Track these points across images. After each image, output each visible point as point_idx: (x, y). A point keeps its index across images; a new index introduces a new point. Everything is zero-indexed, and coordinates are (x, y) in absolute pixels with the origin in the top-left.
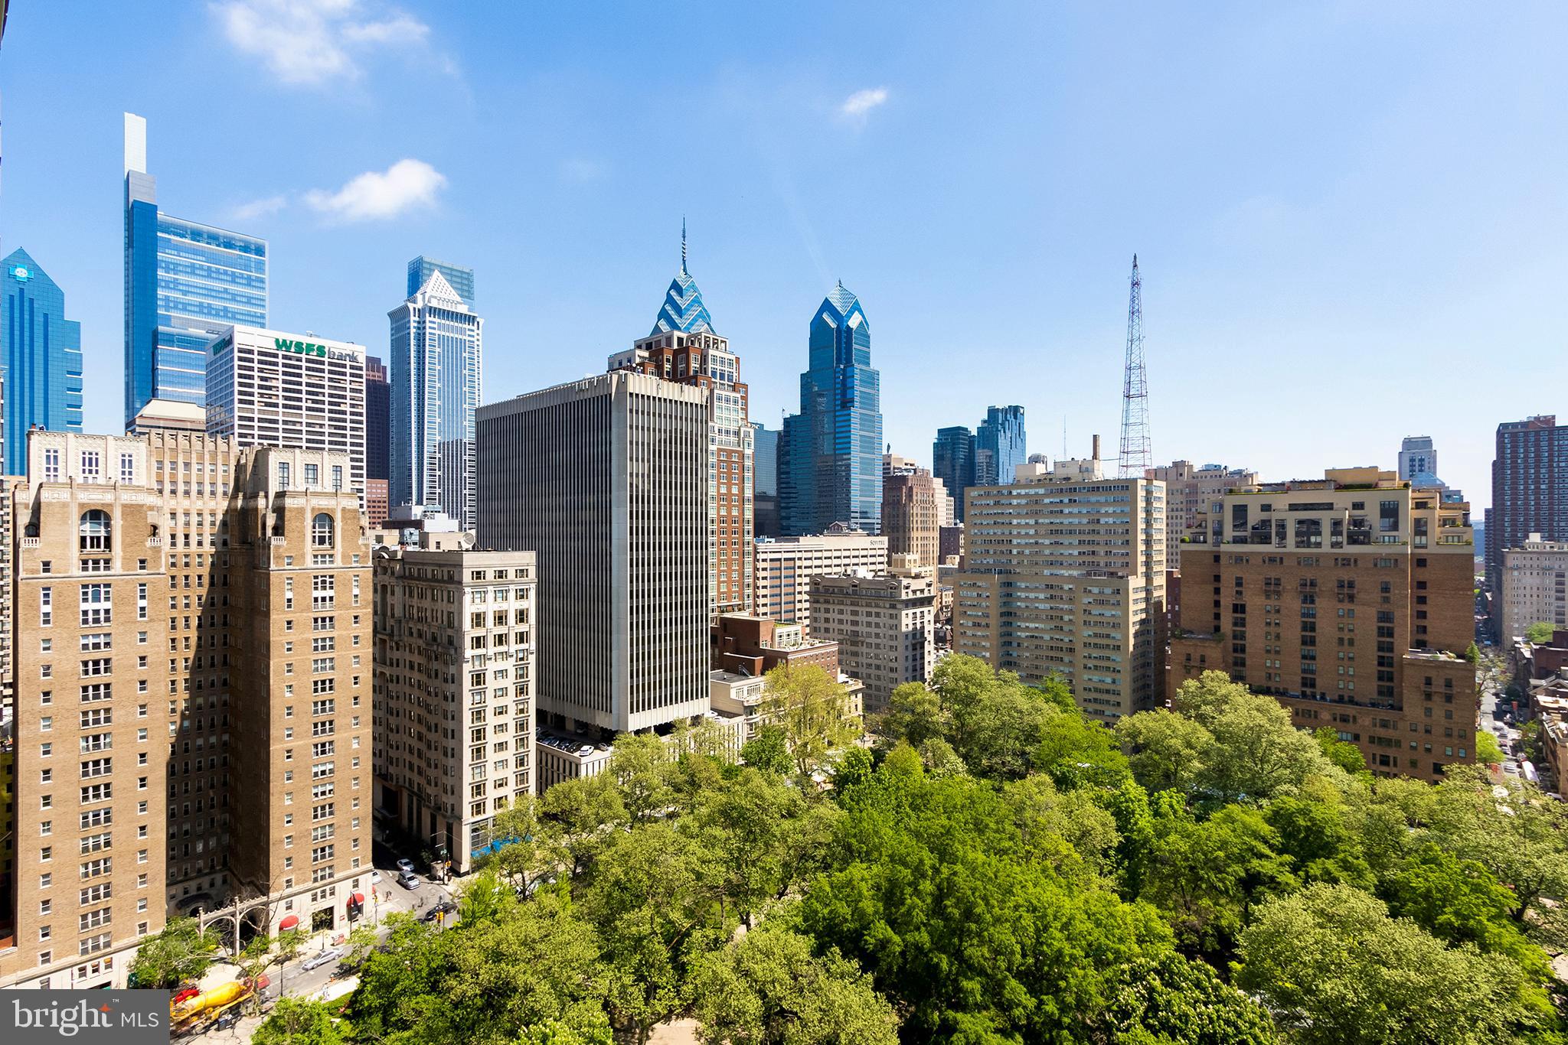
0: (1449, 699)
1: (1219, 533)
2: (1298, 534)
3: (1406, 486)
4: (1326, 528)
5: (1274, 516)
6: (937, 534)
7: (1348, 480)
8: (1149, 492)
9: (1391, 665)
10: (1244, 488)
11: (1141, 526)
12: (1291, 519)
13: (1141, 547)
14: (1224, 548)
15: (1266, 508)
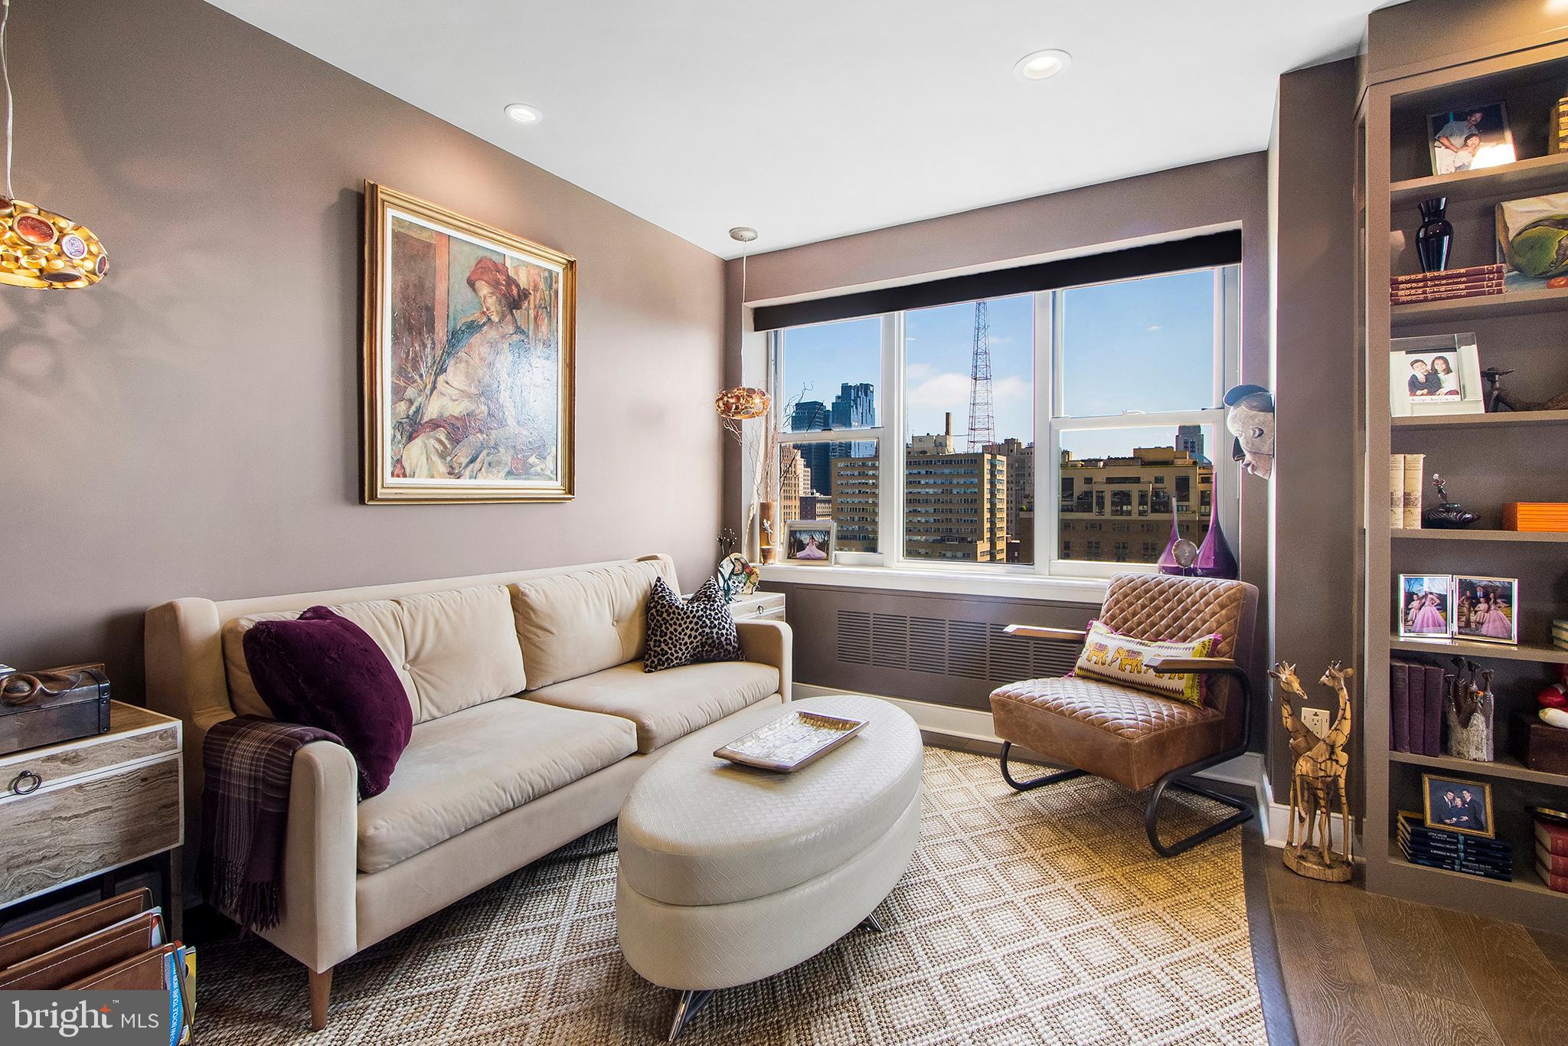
2: (1113, 504)
3: (1195, 463)
4: (1135, 499)
5: (1096, 488)
6: (798, 503)
7: (1151, 458)
8: (993, 466)
10: (1071, 464)
11: (987, 496)
12: (1109, 490)
13: (987, 515)
15: (1089, 481)
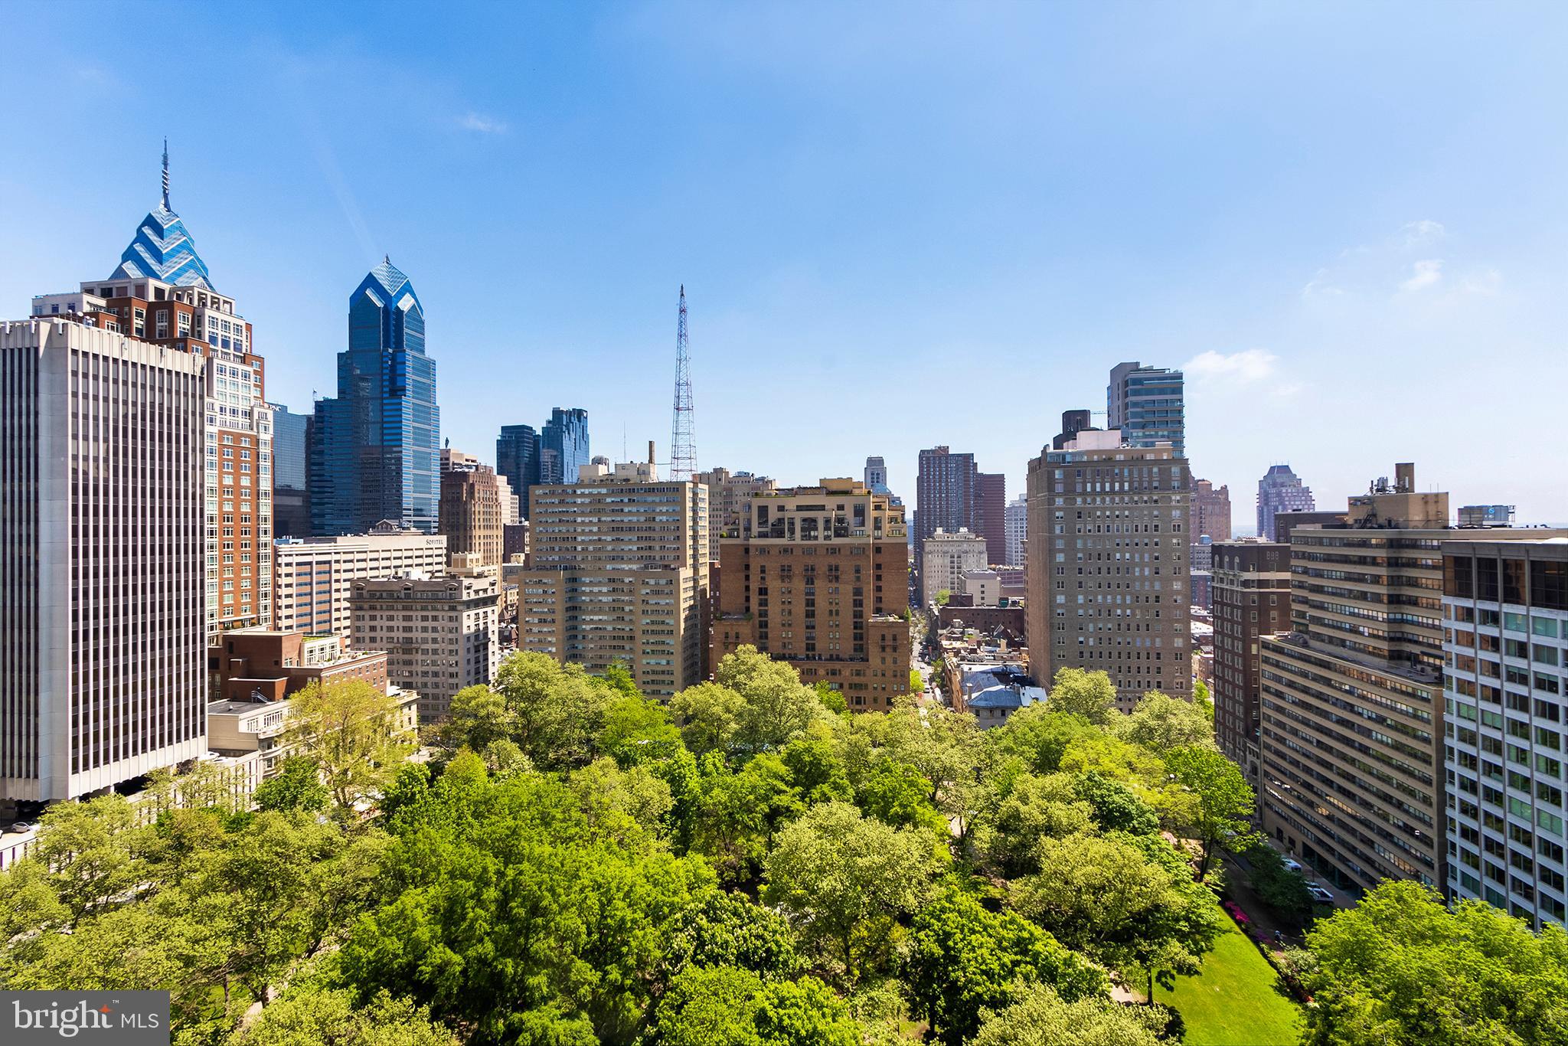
0: (895, 649)
1: (748, 529)
2: (803, 529)
3: (869, 492)
4: (821, 525)
5: (787, 515)
6: (501, 533)
7: (834, 487)
8: (695, 494)
9: (861, 628)
10: (765, 492)
11: (689, 523)
12: (799, 516)
13: (689, 542)
14: (752, 541)
15: (781, 509)
